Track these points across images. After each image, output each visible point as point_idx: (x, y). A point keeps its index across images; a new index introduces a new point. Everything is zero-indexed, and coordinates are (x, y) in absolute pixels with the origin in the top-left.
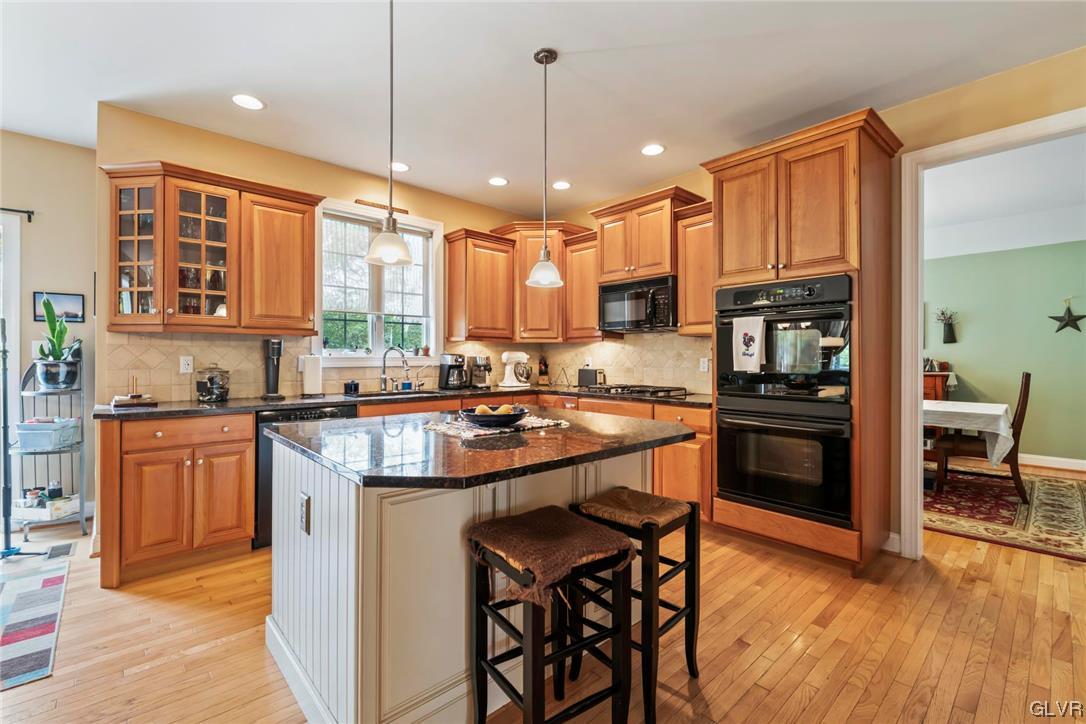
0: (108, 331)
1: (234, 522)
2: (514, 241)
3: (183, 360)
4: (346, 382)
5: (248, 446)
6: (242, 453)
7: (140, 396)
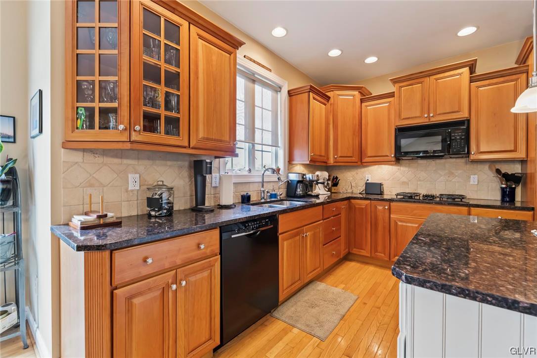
0: (63, 148)
1: (207, 337)
2: (329, 98)
3: (131, 177)
4: (242, 193)
5: (216, 260)
6: (211, 266)
7: (106, 216)
